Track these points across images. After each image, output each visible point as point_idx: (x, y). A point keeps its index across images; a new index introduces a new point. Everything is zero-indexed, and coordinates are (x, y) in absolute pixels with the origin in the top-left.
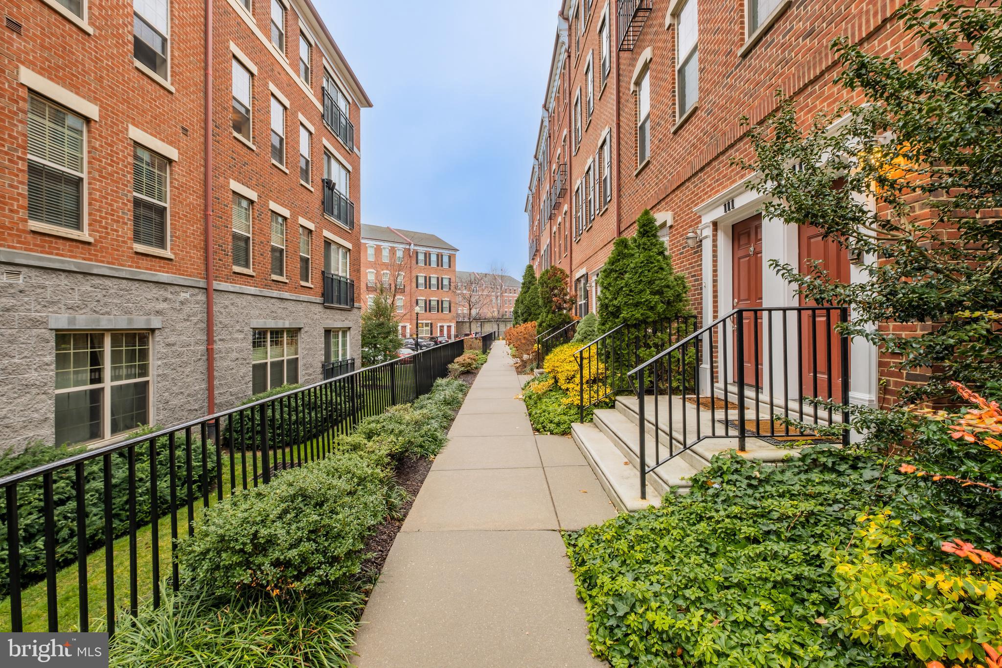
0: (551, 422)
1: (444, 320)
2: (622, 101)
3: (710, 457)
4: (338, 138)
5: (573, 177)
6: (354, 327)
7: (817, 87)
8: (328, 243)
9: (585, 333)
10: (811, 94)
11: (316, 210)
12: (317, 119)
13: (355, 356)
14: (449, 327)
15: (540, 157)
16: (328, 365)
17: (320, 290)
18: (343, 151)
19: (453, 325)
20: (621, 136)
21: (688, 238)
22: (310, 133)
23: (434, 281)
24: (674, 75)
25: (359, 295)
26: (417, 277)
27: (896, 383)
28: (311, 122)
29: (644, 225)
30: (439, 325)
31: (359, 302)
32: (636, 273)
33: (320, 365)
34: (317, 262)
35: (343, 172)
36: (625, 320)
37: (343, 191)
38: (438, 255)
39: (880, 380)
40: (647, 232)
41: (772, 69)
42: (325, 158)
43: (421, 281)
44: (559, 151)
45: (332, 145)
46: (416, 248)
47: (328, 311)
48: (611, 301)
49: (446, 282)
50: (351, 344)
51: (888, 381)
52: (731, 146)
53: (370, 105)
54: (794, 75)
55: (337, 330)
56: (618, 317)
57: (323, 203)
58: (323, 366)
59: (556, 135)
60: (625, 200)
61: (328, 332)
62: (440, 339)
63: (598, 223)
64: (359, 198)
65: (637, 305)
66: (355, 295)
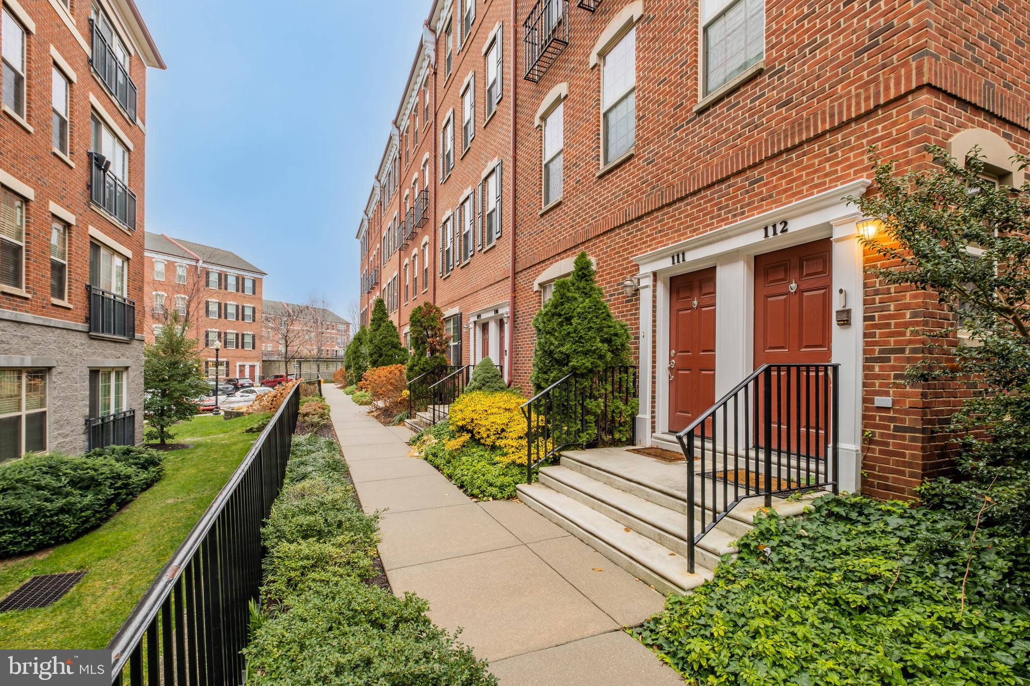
0: (491, 485)
1: (246, 358)
2: (520, 134)
3: (751, 519)
4: (113, 98)
5: (439, 207)
6: (133, 367)
7: (794, 155)
8: (96, 245)
9: (483, 379)
10: (786, 161)
11: (78, 196)
12: (82, 63)
13: (135, 406)
14: (252, 367)
15: (384, 179)
16: (94, 421)
17: (82, 313)
18: (121, 120)
19: (258, 366)
20: (518, 170)
21: (626, 286)
22: (70, 81)
23: (231, 310)
24: (599, 117)
25: (142, 323)
26: (207, 303)
27: (882, 435)
28: (71, 65)
29: (582, 268)
30: (238, 364)
31: (142, 331)
32: (586, 318)
33: (82, 421)
34: (79, 271)
35: (119, 149)
36: (574, 368)
37: (119, 175)
38: (237, 278)
39: (863, 432)
40: (586, 276)
41: (737, 131)
42: (93, 123)
43: (214, 308)
44: (416, 175)
45: (105, 107)
46: (205, 266)
47: (95, 343)
48: (557, 347)
49: (248, 312)
50: (128, 389)
51: (873, 433)
52: (681, 199)
53: (162, 66)
54: (766, 140)
55: (108, 372)
56: (567, 364)
57: (89, 187)
58: (88, 422)
59: (411, 157)
60: (522, 239)
61: (94, 373)
62: (241, 382)
63: (479, 261)
64: (143, 189)
65: (586, 353)
66: (137, 322)
